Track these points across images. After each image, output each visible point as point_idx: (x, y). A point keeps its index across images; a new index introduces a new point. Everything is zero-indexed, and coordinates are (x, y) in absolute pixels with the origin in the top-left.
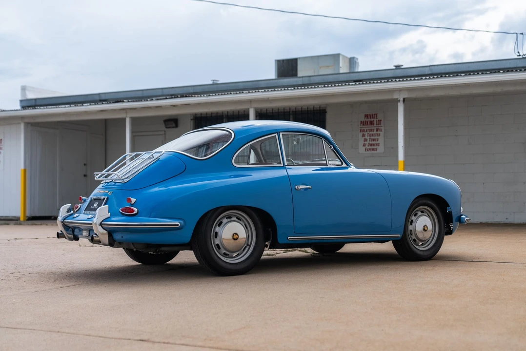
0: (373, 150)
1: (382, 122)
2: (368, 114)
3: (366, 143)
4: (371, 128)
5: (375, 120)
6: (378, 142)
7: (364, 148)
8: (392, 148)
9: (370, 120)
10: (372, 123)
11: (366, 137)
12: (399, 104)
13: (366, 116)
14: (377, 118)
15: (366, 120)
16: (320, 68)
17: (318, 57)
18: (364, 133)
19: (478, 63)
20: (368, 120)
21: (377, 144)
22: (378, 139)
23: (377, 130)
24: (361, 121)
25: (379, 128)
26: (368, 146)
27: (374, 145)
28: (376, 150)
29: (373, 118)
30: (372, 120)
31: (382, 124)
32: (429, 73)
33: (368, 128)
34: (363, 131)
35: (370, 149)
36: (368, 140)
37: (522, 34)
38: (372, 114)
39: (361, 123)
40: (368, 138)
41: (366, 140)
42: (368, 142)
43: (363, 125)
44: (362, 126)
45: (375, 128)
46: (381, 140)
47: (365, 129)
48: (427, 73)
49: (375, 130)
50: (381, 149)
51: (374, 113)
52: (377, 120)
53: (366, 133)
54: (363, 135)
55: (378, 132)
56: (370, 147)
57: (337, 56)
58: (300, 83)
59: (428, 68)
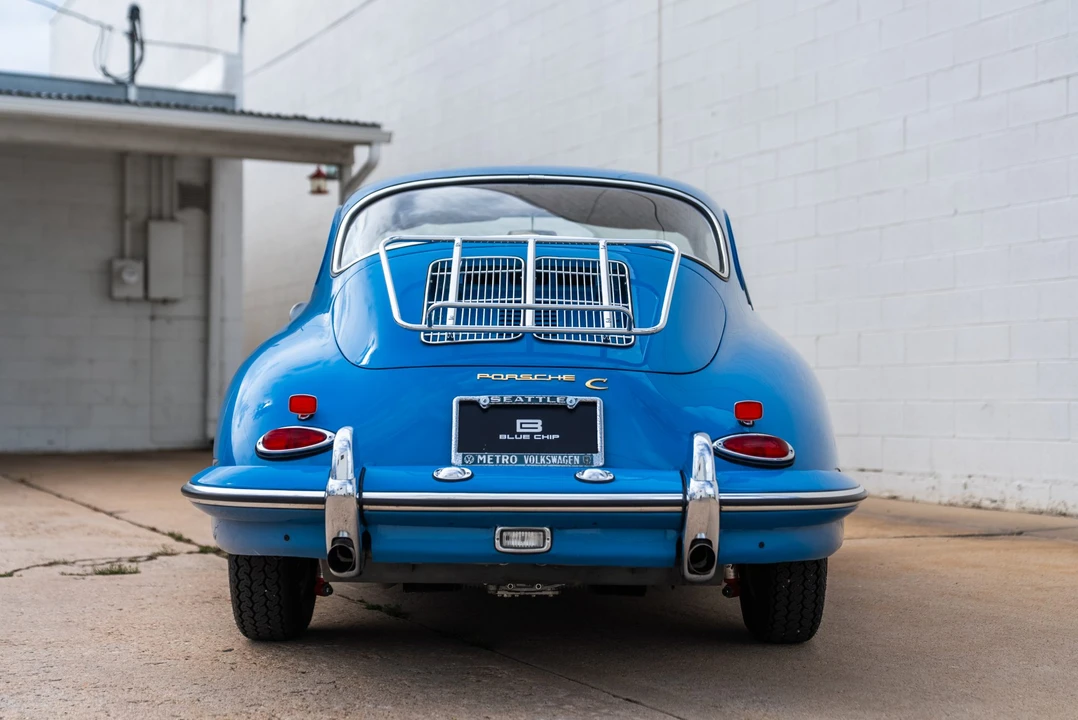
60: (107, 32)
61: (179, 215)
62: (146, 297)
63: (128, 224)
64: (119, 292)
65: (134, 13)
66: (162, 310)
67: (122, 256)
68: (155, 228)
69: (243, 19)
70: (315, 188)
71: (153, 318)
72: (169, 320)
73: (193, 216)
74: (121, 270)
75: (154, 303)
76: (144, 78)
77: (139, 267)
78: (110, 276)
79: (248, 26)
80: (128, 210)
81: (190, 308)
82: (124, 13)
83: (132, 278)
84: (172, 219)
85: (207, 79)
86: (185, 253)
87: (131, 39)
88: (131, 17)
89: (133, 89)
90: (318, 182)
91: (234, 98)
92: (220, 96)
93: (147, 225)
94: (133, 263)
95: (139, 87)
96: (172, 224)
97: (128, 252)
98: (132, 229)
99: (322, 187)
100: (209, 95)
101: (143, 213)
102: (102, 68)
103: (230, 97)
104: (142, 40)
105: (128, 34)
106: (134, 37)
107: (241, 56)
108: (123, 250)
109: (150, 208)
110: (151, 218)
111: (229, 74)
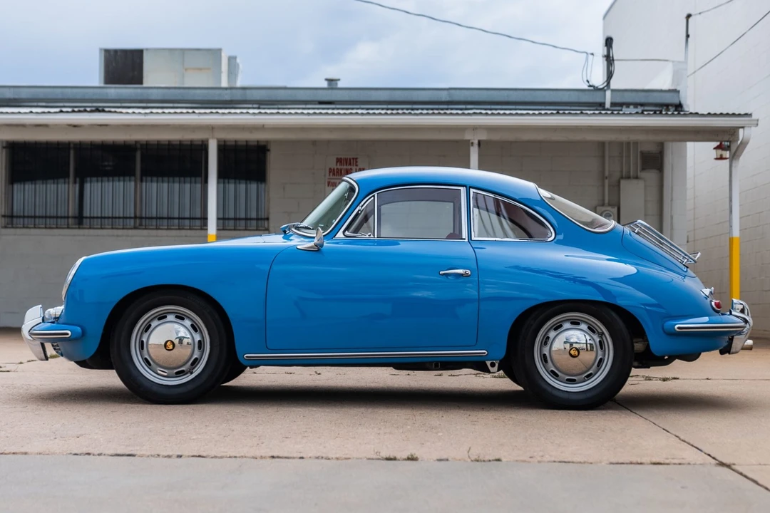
2: (342, 157)
5: (354, 168)
9: (345, 167)
10: (348, 173)
12: (472, 148)
13: (339, 161)
14: (357, 165)
15: (339, 167)
16: (186, 70)
17: (183, 51)
19: (522, 92)
20: (341, 167)
24: (330, 169)
29: (350, 164)
30: (349, 167)
32: (448, 99)
34: (334, 184)
37: (592, 54)
38: (349, 157)
39: (330, 172)
43: (334, 174)
44: (331, 177)
47: (337, 181)
48: (443, 99)
51: (351, 157)
52: (358, 168)
57: (218, 52)
58: (227, 98)
59: (446, 92)
60: (591, 57)
61: (642, 174)
63: (607, 181)
65: (609, 42)
67: (603, 205)
68: (623, 182)
69: (688, 36)
70: (719, 157)
73: (651, 176)
74: (602, 213)
76: (614, 85)
77: (615, 210)
79: (689, 39)
80: (607, 174)
82: (602, 42)
84: (637, 178)
85: (661, 81)
86: (645, 201)
87: (607, 60)
88: (606, 45)
89: (608, 93)
90: (720, 152)
91: (679, 92)
92: (670, 91)
93: (619, 182)
94: (609, 208)
95: (613, 91)
96: (635, 181)
97: (607, 201)
98: (609, 186)
99: (721, 155)
100: (661, 91)
101: (617, 175)
102: (588, 81)
103: (676, 92)
104: (613, 60)
105: (605, 56)
106: (609, 59)
107: (686, 62)
108: (604, 200)
109: (622, 172)
110: (622, 178)
111: (677, 75)
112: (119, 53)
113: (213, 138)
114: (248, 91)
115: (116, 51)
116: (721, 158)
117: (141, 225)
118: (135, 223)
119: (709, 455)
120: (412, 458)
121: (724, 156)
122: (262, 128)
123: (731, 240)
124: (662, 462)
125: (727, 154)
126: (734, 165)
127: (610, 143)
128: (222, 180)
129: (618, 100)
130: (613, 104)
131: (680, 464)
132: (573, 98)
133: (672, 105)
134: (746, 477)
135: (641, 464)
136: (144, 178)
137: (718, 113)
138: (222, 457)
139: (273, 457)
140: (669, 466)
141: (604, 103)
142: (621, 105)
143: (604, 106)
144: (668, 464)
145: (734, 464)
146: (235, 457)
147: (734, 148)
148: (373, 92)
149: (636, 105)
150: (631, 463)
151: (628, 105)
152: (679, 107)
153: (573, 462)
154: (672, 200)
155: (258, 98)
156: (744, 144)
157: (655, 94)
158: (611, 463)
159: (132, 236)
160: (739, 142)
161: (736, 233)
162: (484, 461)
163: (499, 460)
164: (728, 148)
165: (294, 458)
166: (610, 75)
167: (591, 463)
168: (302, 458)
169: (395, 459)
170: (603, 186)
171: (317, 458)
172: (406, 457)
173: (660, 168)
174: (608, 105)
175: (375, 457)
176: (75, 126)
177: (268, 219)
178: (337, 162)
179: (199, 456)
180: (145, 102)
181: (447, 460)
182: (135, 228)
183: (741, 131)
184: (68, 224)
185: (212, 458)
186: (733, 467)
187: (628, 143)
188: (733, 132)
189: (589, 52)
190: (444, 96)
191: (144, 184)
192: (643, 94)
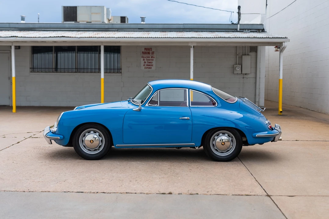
0: (149, 68)
1: (155, 53)
2: (147, 48)
3: (145, 64)
4: (148, 56)
6: (152, 64)
7: (144, 67)
8: (160, 67)
9: (148, 51)
10: (149, 53)
11: (145, 61)
12: (191, 49)
15: (145, 51)
16: (92, 14)
17: (91, 7)
18: (144, 59)
21: (152, 65)
22: (152, 62)
23: (152, 57)
24: (142, 52)
25: (153, 56)
26: (147, 66)
27: (150, 65)
28: (151, 68)
29: (149, 50)
30: (149, 51)
31: (155, 54)
33: (146, 56)
34: (144, 57)
35: (147, 68)
36: (147, 62)
38: (149, 48)
40: (146, 61)
41: (145, 62)
42: (146, 63)
43: (144, 54)
44: (143, 54)
45: (151, 56)
46: (154, 63)
47: (145, 56)
49: (151, 57)
50: (153, 68)
52: (152, 51)
53: (145, 59)
54: (144, 60)
55: (152, 58)
56: (147, 67)
57: (102, 7)
58: (107, 27)
59: (182, 25)
60: (233, 13)
61: (250, 54)
62: (242, 73)
63: (238, 56)
64: (235, 73)
65: (239, 8)
66: (245, 76)
67: (236, 64)
68: (243, 56)
69: (267, 5)
71: (243, 78)
72: (247, 78)
73: (253, 54)
74: (236, 67)
75: (244, 75)
76: (240, 23)
77: (240, 66)
78: (234, 68)
79: (267, 6)
80: (238, 54)
81: (252, 75)
83: (238, 69)
84: (248, 55)
85: (256, 21)
86: (251, 63)
87: (238, 14)
88: (238, 9)
89: (239, 26)
90: (276, 48)
91: (263, 25)
92: (260, 24)
93: (242, 56)
94: (239, 65)
95: (240, 25)
96: (248, 56)
97: (238, 63)
98: (239, 57)
99: (277, 50)
100: (257, 24)
101: (241, 54)
102: (232, 22)
103: (262, 25)
104: (240, 14)
105: (238, 13)
106: (239, 13)
107: (266, 14)
108: (236, 62)
109: (243, 53)
110: (243, 55)
111: (263, 19)
112: (68, 8)
113: (102, 45)
114: (114, 25)
115: (67, 7)
116: (277, 51)
117: (78, 71)
118: (76, 70)
119: (264, 190)
120: (170, 193)
121: (278, 50)
122: (119, 42)
123: (279, 80)
124: (249, 194)
125: (279, 50)
126: (281, 54)
127: (239, 47)
128: (105, 53)
129: (242, 28)
130: (240, 29)
131: (254, 195)
132: (226, 27)
133: (260, 30)
134: (274, 202)
135: (242, 195)
136: (78, 52)
137: (276, 37)
138: (110, 193)
139: (127, 193)
140: (251, 196)
141: (237, 29)
142: (243, 29)
143: (237, 30)
144: (251, 195)
145: (272, 196)
146: (115, 193)
147: (281, 48)
148: (157, 25)
149: (248, 30)
150: (239, 195)
151: (245, 30)
152: (263, 31)
153: (221, 195)
154: (260, 62)
155: (117, 28)
156: (284, 48)
157: (255, 26)
158: (233, 195)
159: (75, 75)
160: (283, 46)
161: (281, 78)
162: (193, 194)
163: (197, 194)
164: (279, 48)
165: (133, 193)
166: (239, 19)
167: (226, 195)
168: (136, 193)
169: (165, 194)
170: (236, 58)
171: (141, 193)
172: (168, 193)
173: (256, 51)
174: (238, 30)
175: (159, 193)
176: (55, 42)
177: (121, 69)
178: (145, 49)
179: (104, 193)
180: (78, 29)
181: (181, 194)
182: (76, 72)
183: (284, 43)
184: (53, 71)
185: (108, 193)
186: (271, 197)
187: (245, 47)
188: (281, 43)
189: (232, 11)
190: (182, 27)
191: (78, 54)
192: (251, 26)
